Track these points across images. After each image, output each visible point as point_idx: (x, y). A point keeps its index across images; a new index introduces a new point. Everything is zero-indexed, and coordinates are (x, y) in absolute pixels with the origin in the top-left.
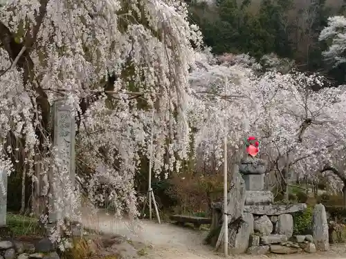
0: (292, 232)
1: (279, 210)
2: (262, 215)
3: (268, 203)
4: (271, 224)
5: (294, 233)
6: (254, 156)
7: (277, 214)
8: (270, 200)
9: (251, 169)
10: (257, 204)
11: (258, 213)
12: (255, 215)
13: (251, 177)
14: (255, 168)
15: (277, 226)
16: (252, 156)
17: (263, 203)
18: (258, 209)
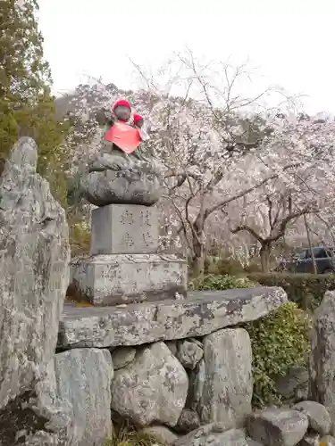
0: (250, 389)
1: (206, 315)
2: (148, 345)
3: (170, 292)
4: (182, 376)
5: (260, 396)
6: (128, 150)
7: (200, 332)
8: (177, 281)
9: (117, 186)
10: (134, 300)
11: (131, 340)
12: (117, 351)
13: (116, 210)
14: (130, 181)
15: (202, 377)
16: (121, 151)
17: (153, 295)
18: (131, 324)
